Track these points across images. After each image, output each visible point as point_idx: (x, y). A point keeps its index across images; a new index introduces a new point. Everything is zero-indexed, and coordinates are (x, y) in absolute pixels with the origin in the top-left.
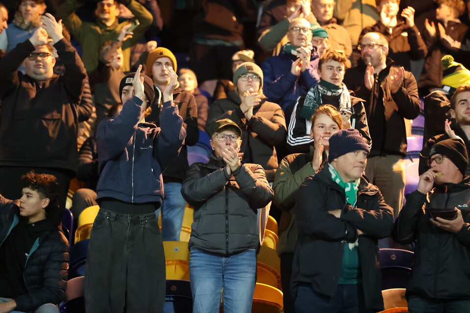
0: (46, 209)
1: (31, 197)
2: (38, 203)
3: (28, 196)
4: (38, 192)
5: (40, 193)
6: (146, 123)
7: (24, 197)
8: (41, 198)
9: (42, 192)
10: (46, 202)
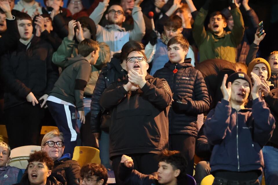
0: (178, 178)
1: (166, 169)
2: (172, 174)
3: (164, 168)
4: (172, 164)
5: (173, 165)
6: (246, 109)
7: (161, 169)
8: (174, 170)
9: (174, 165)
10: (177, 173)
